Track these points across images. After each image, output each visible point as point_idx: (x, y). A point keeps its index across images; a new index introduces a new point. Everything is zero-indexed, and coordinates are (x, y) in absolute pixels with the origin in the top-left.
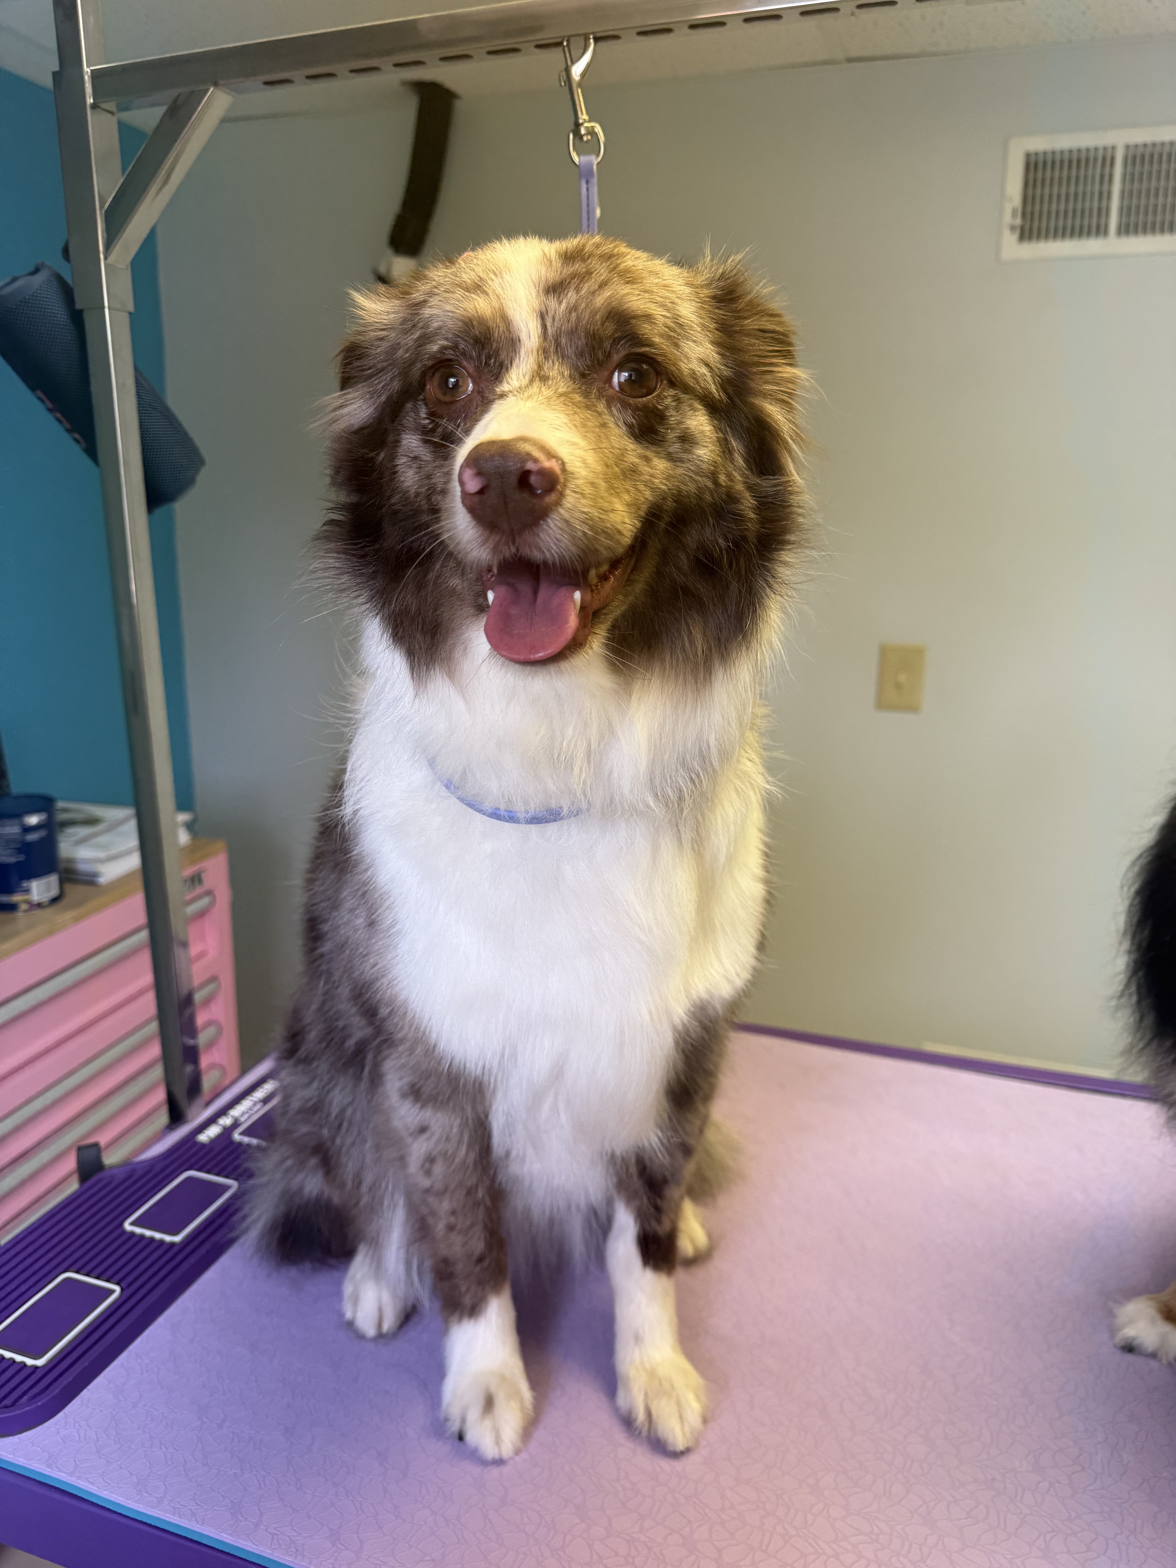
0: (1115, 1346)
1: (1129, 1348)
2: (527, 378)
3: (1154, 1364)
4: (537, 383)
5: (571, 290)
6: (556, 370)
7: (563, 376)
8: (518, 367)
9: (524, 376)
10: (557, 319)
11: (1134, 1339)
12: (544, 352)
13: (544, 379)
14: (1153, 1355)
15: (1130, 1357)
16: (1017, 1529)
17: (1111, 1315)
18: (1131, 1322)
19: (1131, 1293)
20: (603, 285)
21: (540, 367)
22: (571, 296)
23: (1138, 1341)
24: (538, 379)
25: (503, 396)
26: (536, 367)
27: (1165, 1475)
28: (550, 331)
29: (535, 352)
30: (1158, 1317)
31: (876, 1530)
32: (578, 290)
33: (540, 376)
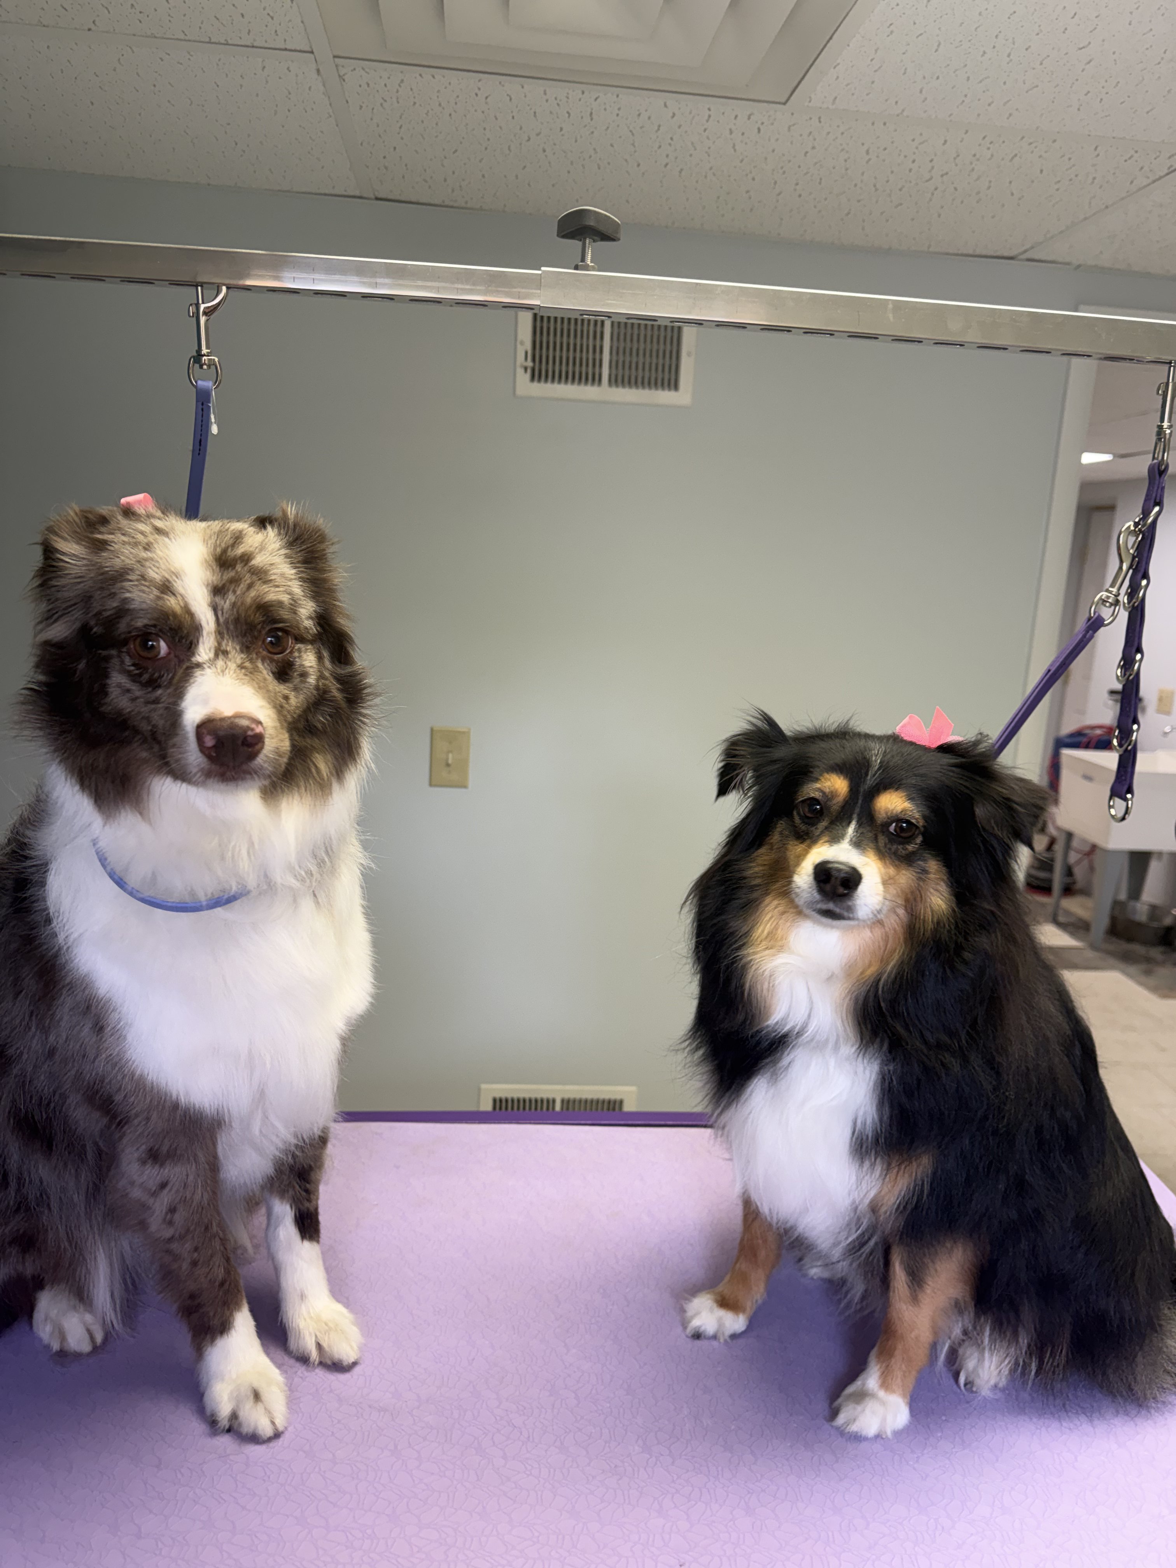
0: (687, 1336)
1: (697, 1336)
2: (213, 651)
3: (715, 1343)
4: (221, 657)
5: (230, 592)
6: (230, 645)
7: (236, 650)
8: (203, 643)
9: (210, 650)
10: (225, 611)
11: (700, 1327)
12: (220, 633)
13: (225, 653)
14: (715, 1337)
15: (698, 1343)
16: (638, 1501)
17: (683, 1311)
18: (697, 1314)
19: (694, 1291)
20: (250, 586)
21: (219, 644)
22: (231, 598)
23: (703, 1328)
24: (220, 653)
25: (199, 665)
26: (216, 644)
27: (733, 1427)
28: (221, 620)
29: (214, 634)
30: (715, 1305)
31: (536, 1534)
32: (234, 592)
33: (220, 652)
